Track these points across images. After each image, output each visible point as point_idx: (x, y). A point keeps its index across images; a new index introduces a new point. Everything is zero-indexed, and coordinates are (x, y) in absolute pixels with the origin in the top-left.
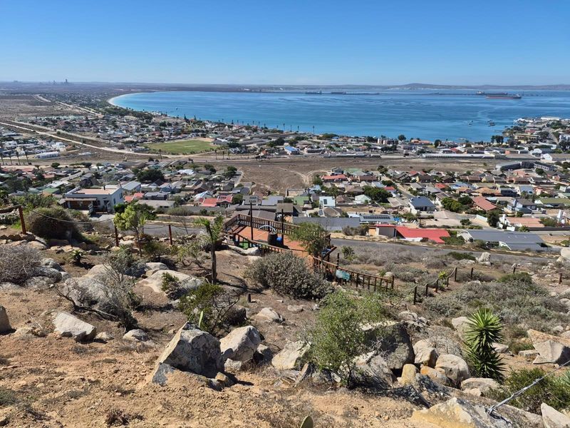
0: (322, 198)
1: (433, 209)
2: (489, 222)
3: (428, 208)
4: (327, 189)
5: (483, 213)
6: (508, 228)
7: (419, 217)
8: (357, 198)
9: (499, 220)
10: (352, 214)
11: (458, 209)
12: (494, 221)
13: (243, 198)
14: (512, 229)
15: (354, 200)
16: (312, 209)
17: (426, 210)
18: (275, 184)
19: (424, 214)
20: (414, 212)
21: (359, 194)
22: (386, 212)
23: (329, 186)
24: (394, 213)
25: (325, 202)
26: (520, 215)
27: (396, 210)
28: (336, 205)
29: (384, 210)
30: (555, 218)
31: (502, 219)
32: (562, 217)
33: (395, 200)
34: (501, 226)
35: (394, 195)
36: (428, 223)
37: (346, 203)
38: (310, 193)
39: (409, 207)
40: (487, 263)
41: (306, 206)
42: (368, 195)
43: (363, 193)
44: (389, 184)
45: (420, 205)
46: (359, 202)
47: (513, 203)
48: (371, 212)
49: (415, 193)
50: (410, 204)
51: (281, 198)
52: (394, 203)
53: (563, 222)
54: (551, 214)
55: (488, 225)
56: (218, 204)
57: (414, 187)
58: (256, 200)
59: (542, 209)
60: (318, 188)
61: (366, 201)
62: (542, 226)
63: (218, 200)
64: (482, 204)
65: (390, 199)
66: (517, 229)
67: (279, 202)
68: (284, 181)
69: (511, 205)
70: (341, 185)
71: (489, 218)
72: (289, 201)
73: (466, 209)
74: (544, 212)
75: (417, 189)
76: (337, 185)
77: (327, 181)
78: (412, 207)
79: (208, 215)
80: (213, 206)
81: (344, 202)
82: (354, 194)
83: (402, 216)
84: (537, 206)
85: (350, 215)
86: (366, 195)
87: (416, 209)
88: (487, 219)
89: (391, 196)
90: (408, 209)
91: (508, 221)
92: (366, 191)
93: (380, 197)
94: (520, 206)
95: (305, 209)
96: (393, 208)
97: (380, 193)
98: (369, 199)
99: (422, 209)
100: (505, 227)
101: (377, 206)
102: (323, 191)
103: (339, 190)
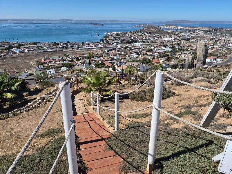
0: (48, 71)
2: (113, 69)
4: (46, 67)
5: (109, 67)
6: (119, 71)
8: (61, 68)
10: (65, 75)
11: (101, 67)
14: (121, 70)
18: (17, 68)
21: (62, 67)
23: (46, 65)
25: (50, 72)
26: (120, 66)
28: (56, 73)
30: (130, 65)
31: (116, 68)
32: (132, 65)
33: (77, 67)
34: (117, 70)
35: (76, 65)
37: (58, 71)
38: (40, 69)
43: (63, 66)
46: (64, 70)
47: (116, 62)
49: (83, 64)
50: (84, 68)
51: (27, 74)
53: (132, 66)
54: (128, 64)
55: (113, 71)
59: (125, 63)
60: (42, 67)
61: (67, 69)
64: (108, 64)
65: (75, 67)
68: (22, 66)
69: (116, 63)
70: (52, 64)
72: (31, 74)
73: (104, 66)
74: (126, 64)
75: (83, 62)
76: (50, 64)
77: (44, 63)
81: (57, 71)
82: (60, 67)
84: (123, 62)
86: (65, 67)
88: (112, 69)
91: (118, 68)
92: (64, 65)
94: (119, 63)
97: (70, 65)
100: (118, 70)
102: (45, 68)
103: (52, 66)
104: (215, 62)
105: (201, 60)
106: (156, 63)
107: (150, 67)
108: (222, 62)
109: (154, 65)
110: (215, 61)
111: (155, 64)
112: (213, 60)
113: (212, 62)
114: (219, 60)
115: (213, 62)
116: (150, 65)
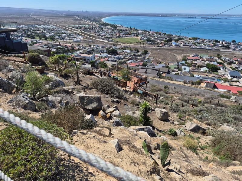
1: (240, 77)
3: (237, 77)
7: (231, 81)
10: (196, 76)
13: (147, 64)
15: (200, 69)
16: (178, 71)
19: (235, 79)
20: (230, 78)
21: (204, 67)
22: (214, 77)
23: (189, 62)
24: (219, 77)
25: (185, 69)
28: (190, 71)
29: (214, 75)
33: (222, 71)
35: (222, 69)
36: (235, 84)
37: (196, 70)
38: (179, 64)
39: (228, 75)
40: (234, 101)
41: (175, 70)
43: (206, 67)
44: (220, 63)
45: (233, 75)
46: (203, 71)
48: (207, 75)
49: (233, 69)
51: (164, 65)
52: (220, 73)
56: (136, 66)
57: (233, 66)
58: (153, 65)
60: (184, 62)
61: (206, 71)
63: (136, 64)
65: (219, 71)
67: (163, 67)
70: (196, 62)
72: (167, 67)
75: (235, 67)
76: (193, 62)
77: (189, 60)
78: (229, 75)
79: (131, 70)
80: (134, 66)
82: (201, 67)
83: (222, 79)
85: (195, 76)
86: (207, 68)
87: (231, 76)
89: (220, 69)
90: (227, 76)
93: (214, 69)
95: (174, 71)
96: (219, 75)
97: (214, 67)
98: (208, 70)
99: (234, 77)
101: (211, 73)
102: (186, 64)
103: (194, 64)
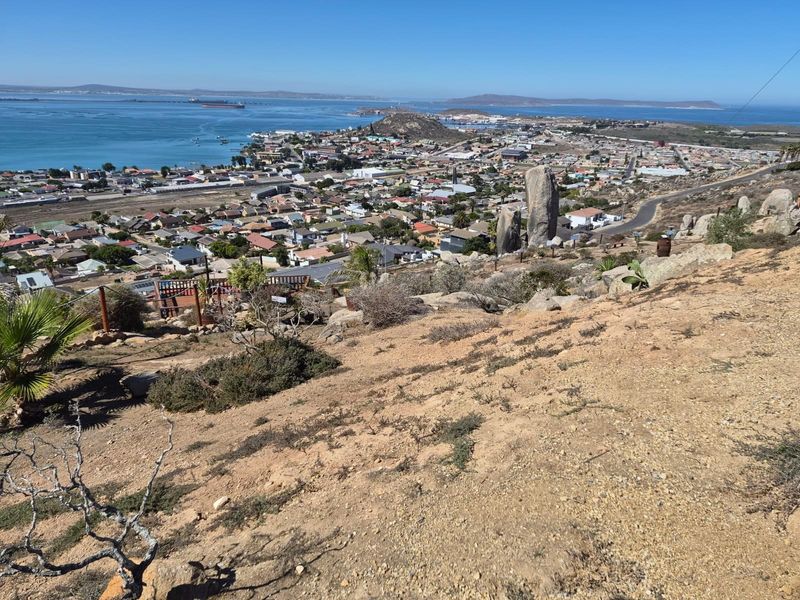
0: (22, 279)
1: (204, 259)
2: (279, 261)
3: (198, 260)
4: (15, 262)
5: (266, 252)
6: (302, 264)
7: (192, 275)
8: (79, 266)
9: (288, 258)
11: (236, 254)
12: (283, 260)
14: (307, 263)
15: (76, 269)
17: (195, 263)
19: (196, 268)
20: (183, 268)
21: (81, 259)
22: (141, 278)
23: (16, 256)
24: (155, 275)
25: (31, 281)
26: (306, 247)
27: (153, 271)
28: (55, 284)
29: (136, 274)
30: (340, 244)
31: (291, 256)
32: (345, 242)
33: (145, 258)
34: (293, 263)
35: (139, 252)
39: (171, 263)
42: (100, 258)
43: (87, 258)
44: (122, 237)
45: (184, 259)
46: (89, 272)
47: (292, 235)
48: (117, 281)
49: (167, 244)
50: (171, 259)
52: (144, 263)
53: (347, 245)
54: (332, 240)
55: (278, 265)
57: (162, 235)
59: (322, 237)
61: (101, 268)
62: (331, 254)
64: (259, 242)
65: (135, 258)
66: (312, 263)
69: (290, 237)
70: (40, 252)
71: (277, 256)
73: (245, 252)
74: (325, 240)
75: (167, 237)
76: (32, 253)
77: (7, 249)
78: (176, 262)
81: (61, 276)
82: (74, 262)
83: (169, 277)
84: (316, 234)
86: (95, 258)
87: (183, 263)
88: (274, 259)
89: (135, 253)
90: (171, 267)
91: (298, 256)
92: (91, 253)
93: (119, 258)
94: (300, 237)
96: (148, 270)
97: (117, 251)
98: (103, 264)
99: (190, 263)
100: (297, 263)
101: (120, 272)
102: (13, 267)
103: (41, 260)
104: (598, 226)
105: (540, 224)
106: (426, 234)
107: (406, 248)
108: (619, 224)
109: (418, 241)
110: (600, 223)
111: (421, 238)
112: (595, 220)
113: (592, 225)
114: (610, 217)
115: (595, 224)
116: (405, 241)
